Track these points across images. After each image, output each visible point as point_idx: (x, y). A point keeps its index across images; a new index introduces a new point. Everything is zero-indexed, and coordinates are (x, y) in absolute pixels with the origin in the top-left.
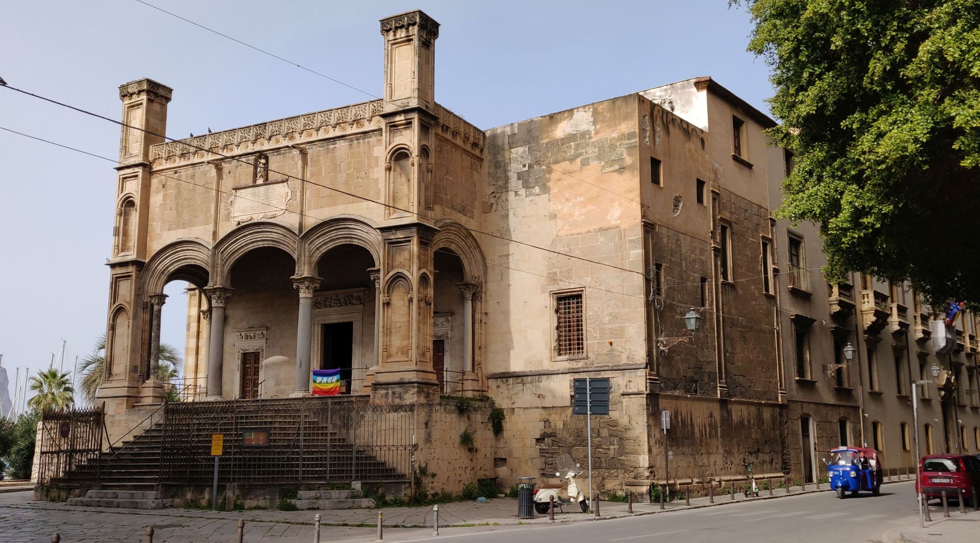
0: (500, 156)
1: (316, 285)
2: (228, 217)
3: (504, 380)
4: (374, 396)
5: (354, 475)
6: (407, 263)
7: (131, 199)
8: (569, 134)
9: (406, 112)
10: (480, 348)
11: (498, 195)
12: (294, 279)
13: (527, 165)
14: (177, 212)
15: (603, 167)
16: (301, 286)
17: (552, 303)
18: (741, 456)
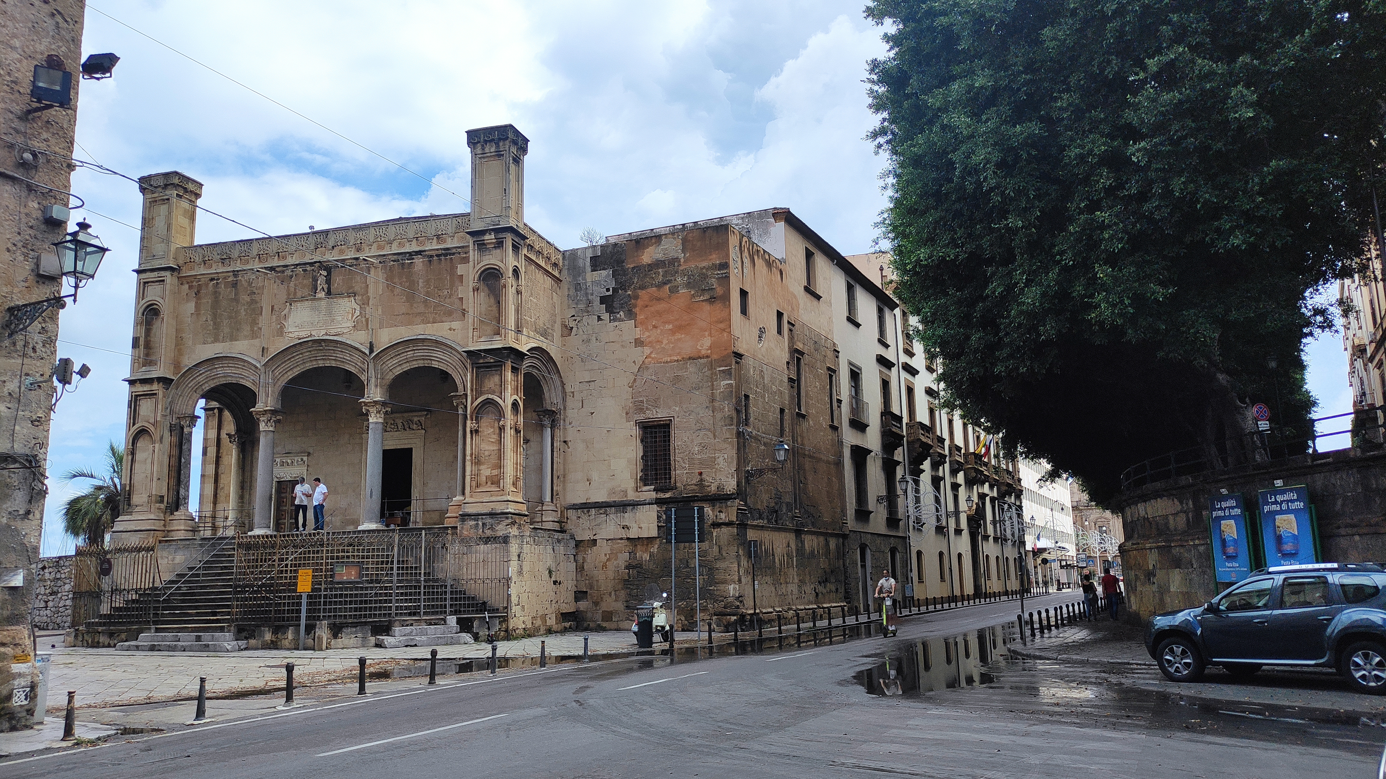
0: (580, 279)
1: (387, 409)
2: (281, 332)
3: (585, 510)
4: (462, 528)
5: (448, 610)
6: (497, 389)
7: (155, 306)
8: (657, 260)
9: (497, 231)
10: (558, 477)
11: (578, 319)
12: (364, 402)
13: (611, 289)
14: (215, 323)
15: (693, 296)
16: (371, 410)
17: (636, 432)
18: (812, 586)
